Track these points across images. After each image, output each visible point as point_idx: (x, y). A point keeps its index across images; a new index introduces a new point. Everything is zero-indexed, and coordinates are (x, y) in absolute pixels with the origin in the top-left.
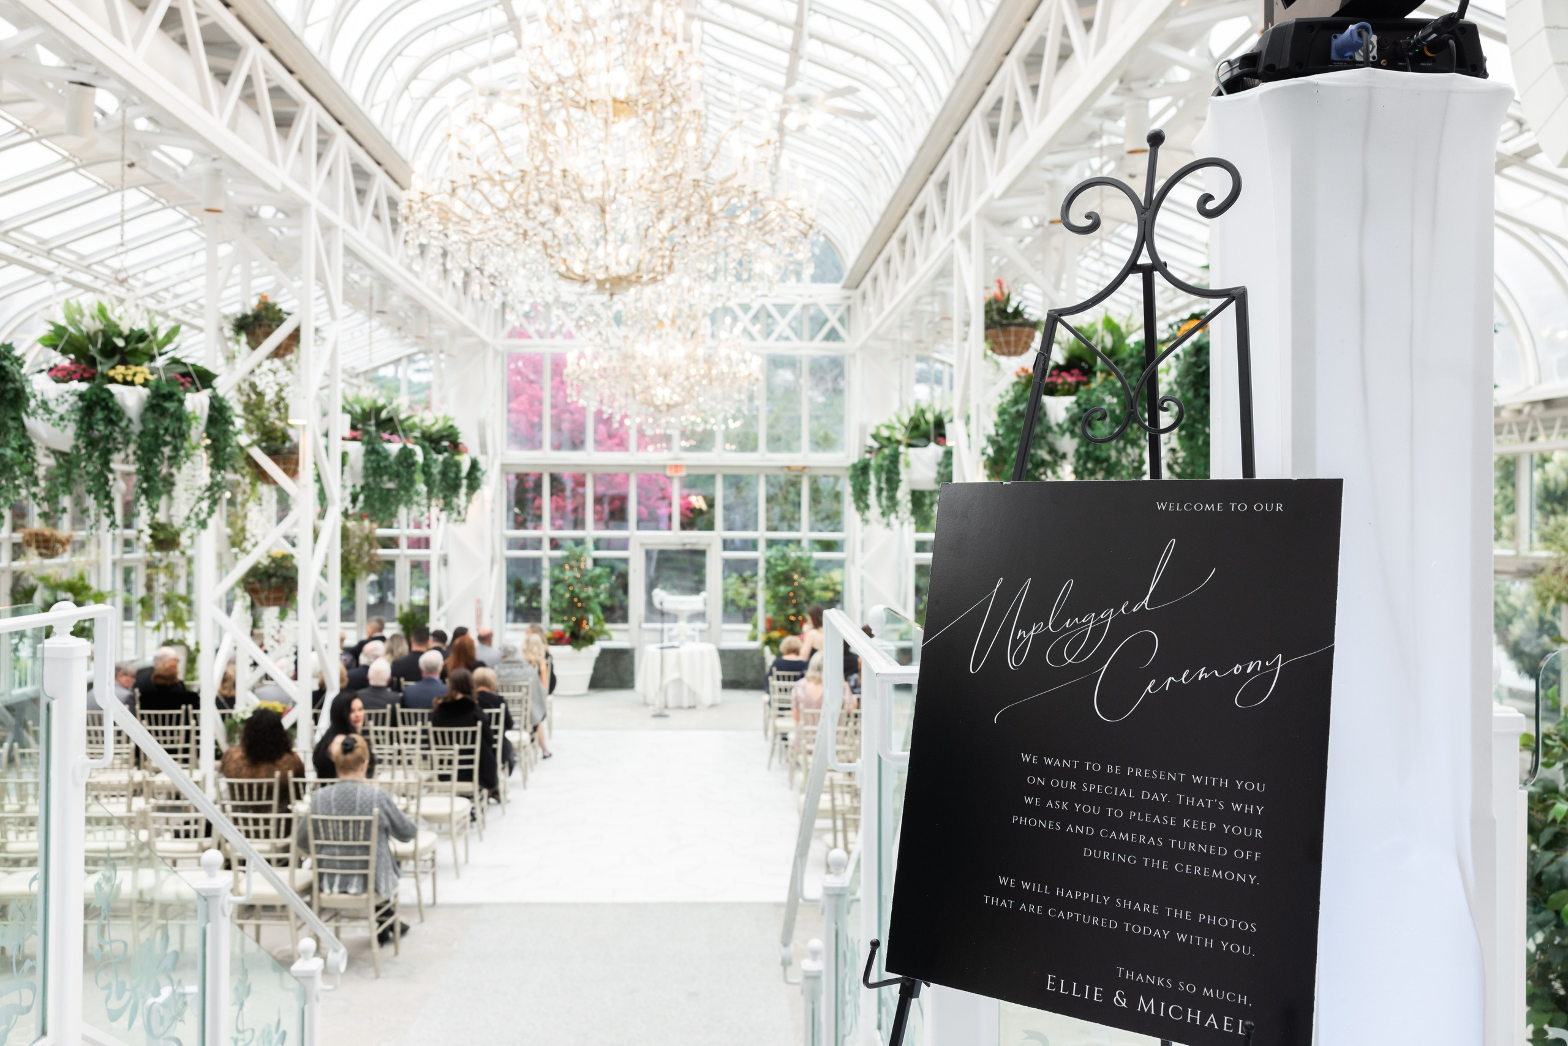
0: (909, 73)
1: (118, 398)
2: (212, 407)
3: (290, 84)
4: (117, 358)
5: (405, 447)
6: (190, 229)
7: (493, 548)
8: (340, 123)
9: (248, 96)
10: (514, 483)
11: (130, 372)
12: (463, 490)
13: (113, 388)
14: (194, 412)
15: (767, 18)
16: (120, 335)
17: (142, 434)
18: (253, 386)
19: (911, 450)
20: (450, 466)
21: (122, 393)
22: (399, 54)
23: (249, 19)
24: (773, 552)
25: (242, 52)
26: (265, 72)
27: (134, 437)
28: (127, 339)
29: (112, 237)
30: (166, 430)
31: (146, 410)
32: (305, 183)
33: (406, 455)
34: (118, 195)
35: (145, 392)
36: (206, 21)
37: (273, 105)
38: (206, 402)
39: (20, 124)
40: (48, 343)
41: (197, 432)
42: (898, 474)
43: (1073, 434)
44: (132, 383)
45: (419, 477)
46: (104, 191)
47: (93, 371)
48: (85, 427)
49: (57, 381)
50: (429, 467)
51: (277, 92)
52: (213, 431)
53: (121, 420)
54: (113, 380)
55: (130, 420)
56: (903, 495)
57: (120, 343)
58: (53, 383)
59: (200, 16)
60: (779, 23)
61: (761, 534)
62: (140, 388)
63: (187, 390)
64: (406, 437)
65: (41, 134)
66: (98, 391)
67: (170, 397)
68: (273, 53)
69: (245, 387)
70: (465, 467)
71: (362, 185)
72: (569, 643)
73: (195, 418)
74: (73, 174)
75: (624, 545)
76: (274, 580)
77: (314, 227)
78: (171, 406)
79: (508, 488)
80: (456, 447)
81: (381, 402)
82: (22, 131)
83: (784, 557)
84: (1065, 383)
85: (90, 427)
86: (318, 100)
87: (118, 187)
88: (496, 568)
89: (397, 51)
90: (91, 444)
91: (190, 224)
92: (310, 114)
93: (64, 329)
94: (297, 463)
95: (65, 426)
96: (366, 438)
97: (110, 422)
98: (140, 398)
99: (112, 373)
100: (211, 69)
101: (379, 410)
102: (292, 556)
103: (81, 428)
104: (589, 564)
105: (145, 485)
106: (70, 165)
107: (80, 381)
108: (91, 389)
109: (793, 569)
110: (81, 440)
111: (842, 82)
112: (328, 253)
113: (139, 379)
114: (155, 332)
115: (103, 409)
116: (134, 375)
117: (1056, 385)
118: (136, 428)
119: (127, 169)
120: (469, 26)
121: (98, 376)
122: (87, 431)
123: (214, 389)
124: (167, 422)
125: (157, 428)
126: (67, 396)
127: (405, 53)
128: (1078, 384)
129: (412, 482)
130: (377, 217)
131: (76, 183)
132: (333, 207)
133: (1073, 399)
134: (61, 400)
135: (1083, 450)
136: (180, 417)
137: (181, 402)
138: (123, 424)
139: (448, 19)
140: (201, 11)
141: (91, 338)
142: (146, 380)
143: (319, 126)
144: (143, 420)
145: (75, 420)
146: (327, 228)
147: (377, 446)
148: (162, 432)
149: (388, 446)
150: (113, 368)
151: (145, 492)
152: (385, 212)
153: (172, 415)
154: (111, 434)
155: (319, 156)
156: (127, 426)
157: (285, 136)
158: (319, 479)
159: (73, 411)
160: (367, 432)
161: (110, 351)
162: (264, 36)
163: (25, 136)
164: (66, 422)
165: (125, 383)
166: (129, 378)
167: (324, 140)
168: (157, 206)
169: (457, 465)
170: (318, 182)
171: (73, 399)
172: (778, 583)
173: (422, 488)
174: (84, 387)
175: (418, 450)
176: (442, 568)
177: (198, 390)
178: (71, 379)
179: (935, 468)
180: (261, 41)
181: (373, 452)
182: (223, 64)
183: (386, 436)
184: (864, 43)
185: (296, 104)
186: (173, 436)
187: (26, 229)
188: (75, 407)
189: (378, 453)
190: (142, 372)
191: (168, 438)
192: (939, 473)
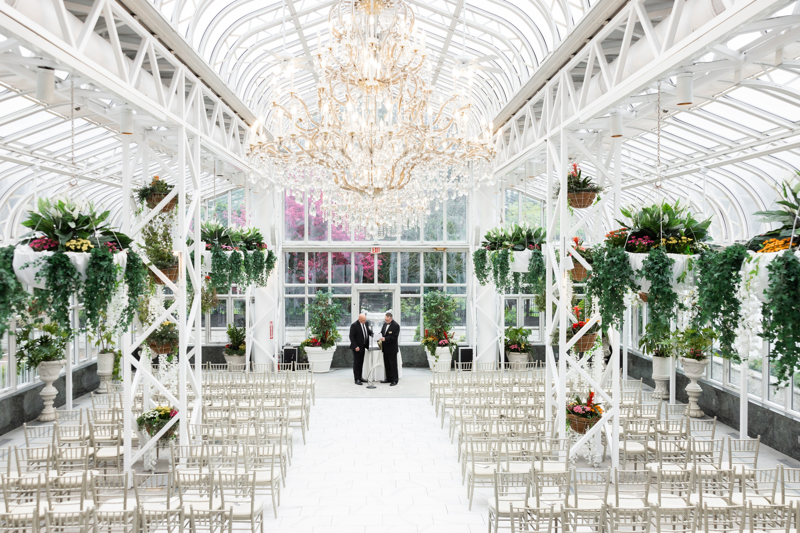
0: (518, 44)
1: (72, 261)
2: (129, 259)
3: (170, 57)
4: (71, 233)
5: (235, 252)
6: (113, 137)
7: (279, 294)
8: (197, 76)
9: (146, 65)
10: (288, 256)
11: (79, 243)
12: (265, 269)
13: (69, 254)
14: (118, 264)
15: (436, 12)
16: (73, 220)
17: (87, 281)
18: (151, 229)
19: (514, 252)
20: (258, 257)
21: (74, 257)
22: (230, 34)
23: (146, 22)
24: (429, 295)
25: (143, 41)
26: (155, 51)
27: (82, 284)
28: (77, 222)
29: (68, 142)
30: (102, 279)
31: (89, 267)
32: (179, 113)
33: (235, 256)
34: (70, 122)
35: (89, 255)
36: (120, 24)
37: (159, 68)
38: (126, 257)
39: (10, 87)
40: (29, 225)
41: (120, 276)
42: (507, 265)
43: (648, 277)
44: (80, 250)
45: (243, 268)
46: (63, 120)
47: (57, 242)
48: (52, 279)
49: (35, 250)
50: (248, 262)
51: (162, 61)
52: (130, 274)
53: (74, 274)
54: (68, 249)
55: (80, 274)
56: (510, 277)
57: (73, 225)
58: (32, 251)
59: (116, 22)
60: (442, 15)
61: (422, 284)
62: (85, 253)
63: (114, 252)
64: (235, 245)
65: (23, 92)
66: (59, 258)
67: (104, 258)
68: (160, 40)
69: (147, 230)
70: (266, 256)
71: (209, 107)
72: (320, 345)
73: (119, 268)
74: (44, 112)
75: (348, 290)
76: (165, 340)
77: (185, 137)
78: (104, 264)
79: (286, 261)
80: (261, 245)
81: (221, 226)
82: (11, 90)
83: (434, 297)
84: (640, 245)
85: (55, 279)
86: (185, 64)
87: (71, 118)
88: (280, 304)
89: (228, 32)
90: (57, 288)
91: (112, 134)
92: (182, 72)
93: (37, 216)
94: (177, 271)
95: (40, 280)
96: (213, 249)
97: (66, 276)
98: (86, 259)
99: (68, 244)
100: (124, 51)
101: (220, 231)
102: (175, 325)
103: (49, 280)
104: (330, 302)
105: (89, 312)
106: (41, 107)
107: (48, 250)
108: (55, 255)
109: (440, 304)
110: (49, 287)
111: (489, 52)
112: (192, 149)
113: (85, 248)
114: (94, 216)
115: (63, 268)
116: (82, 245)
117: (634, 245)
118: (84, 278)
119: (75, 110)
120: (269, 18)
121: (59, 246)
122: (54, 281)
123: (130, 248)
124: (102, 274)
125: (96, 278)
126: (40, 260)
127: (233, 34)
128: (649, 246)
129: (239, 271)
130: (218, 124)
131: (45, 116)
132: (194, 125)
133: (647, 255)
134: (37, 263)
135: (655, 288)
136: (110, 270)
137: (111, 260)
138: (75, 277)
139: (257, 14)
140: (117, 19)
141: (55, 220)
142: (89, 247)
143: (186, 78)
144: (87, 273)
145: (45, 275)
146: (191, 137)
147: (219, 253)
148: (99, 280)
149: (226, 253)
150: (69, 241)
151: (89, 316)
152: (222, 121)
153: (105, 270)
154: (68, 283)
155: (187, 94)
156: (78, 278)
157: (168, 85)
158: (189, 280)
159: (44, 270)
160: (213, 244)
161: (66, 230)
162: (154, 31)
163: (13, 93)
164: (40, 277)
165: (76, 250)
166: (79, 247)
167: (189, 85)
168: (93, 126)
169: (262, 256)
170: (187, 112)
171: (44, 262)
172: (432, 312)
173: (244, 274)
174: (50, 254)
175: (242, 253)
176: (251, 304)
177: (121, 250)
178: (43, 249)
179: (528, 262)
180: (153, 33)
181: (217, 256)
182: (131, 46)
183: (224, 246)
184: (493, 26)
185: (173, 67)
186: (106, 282)
187: (19, 141)
188: (46, 268)
189: (220, 257)
190: (86, 243)
191: (103, 284)
192: (530, 264)
